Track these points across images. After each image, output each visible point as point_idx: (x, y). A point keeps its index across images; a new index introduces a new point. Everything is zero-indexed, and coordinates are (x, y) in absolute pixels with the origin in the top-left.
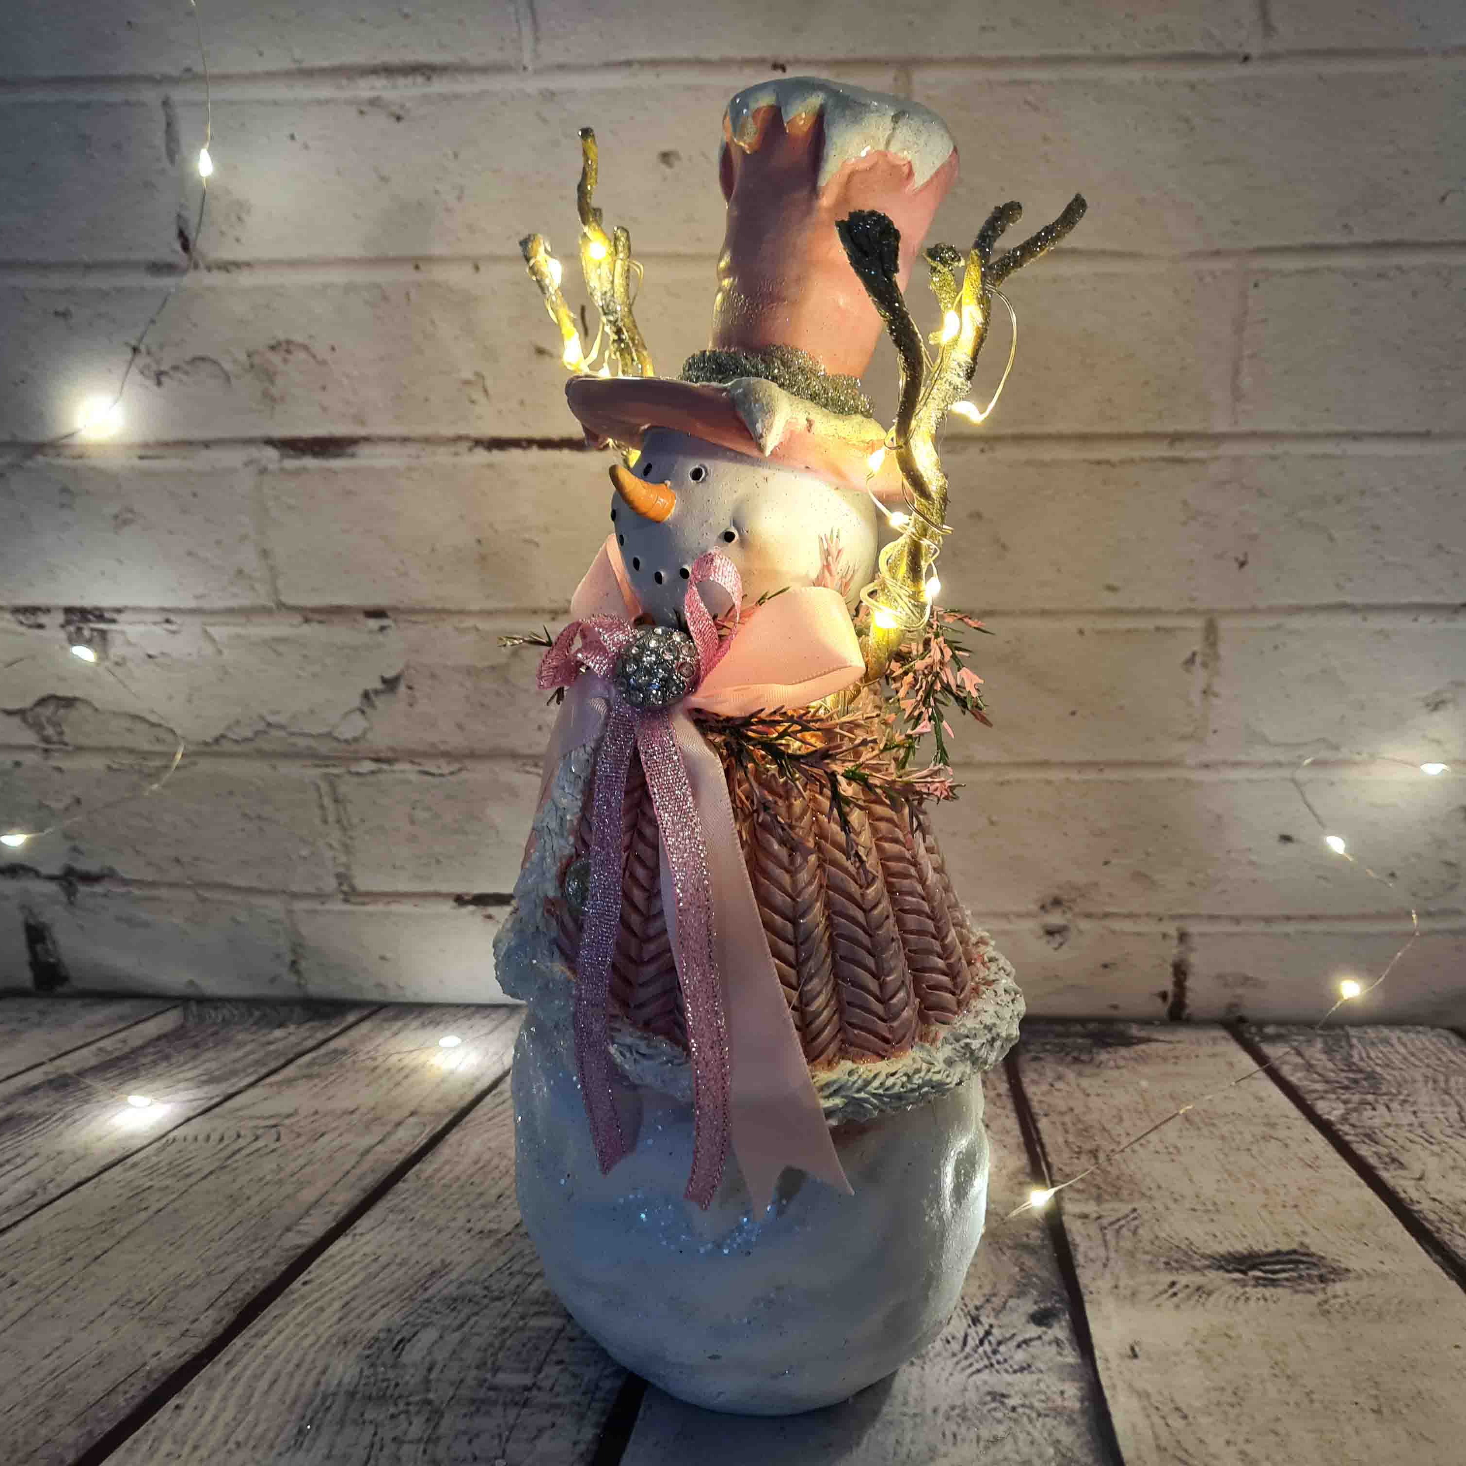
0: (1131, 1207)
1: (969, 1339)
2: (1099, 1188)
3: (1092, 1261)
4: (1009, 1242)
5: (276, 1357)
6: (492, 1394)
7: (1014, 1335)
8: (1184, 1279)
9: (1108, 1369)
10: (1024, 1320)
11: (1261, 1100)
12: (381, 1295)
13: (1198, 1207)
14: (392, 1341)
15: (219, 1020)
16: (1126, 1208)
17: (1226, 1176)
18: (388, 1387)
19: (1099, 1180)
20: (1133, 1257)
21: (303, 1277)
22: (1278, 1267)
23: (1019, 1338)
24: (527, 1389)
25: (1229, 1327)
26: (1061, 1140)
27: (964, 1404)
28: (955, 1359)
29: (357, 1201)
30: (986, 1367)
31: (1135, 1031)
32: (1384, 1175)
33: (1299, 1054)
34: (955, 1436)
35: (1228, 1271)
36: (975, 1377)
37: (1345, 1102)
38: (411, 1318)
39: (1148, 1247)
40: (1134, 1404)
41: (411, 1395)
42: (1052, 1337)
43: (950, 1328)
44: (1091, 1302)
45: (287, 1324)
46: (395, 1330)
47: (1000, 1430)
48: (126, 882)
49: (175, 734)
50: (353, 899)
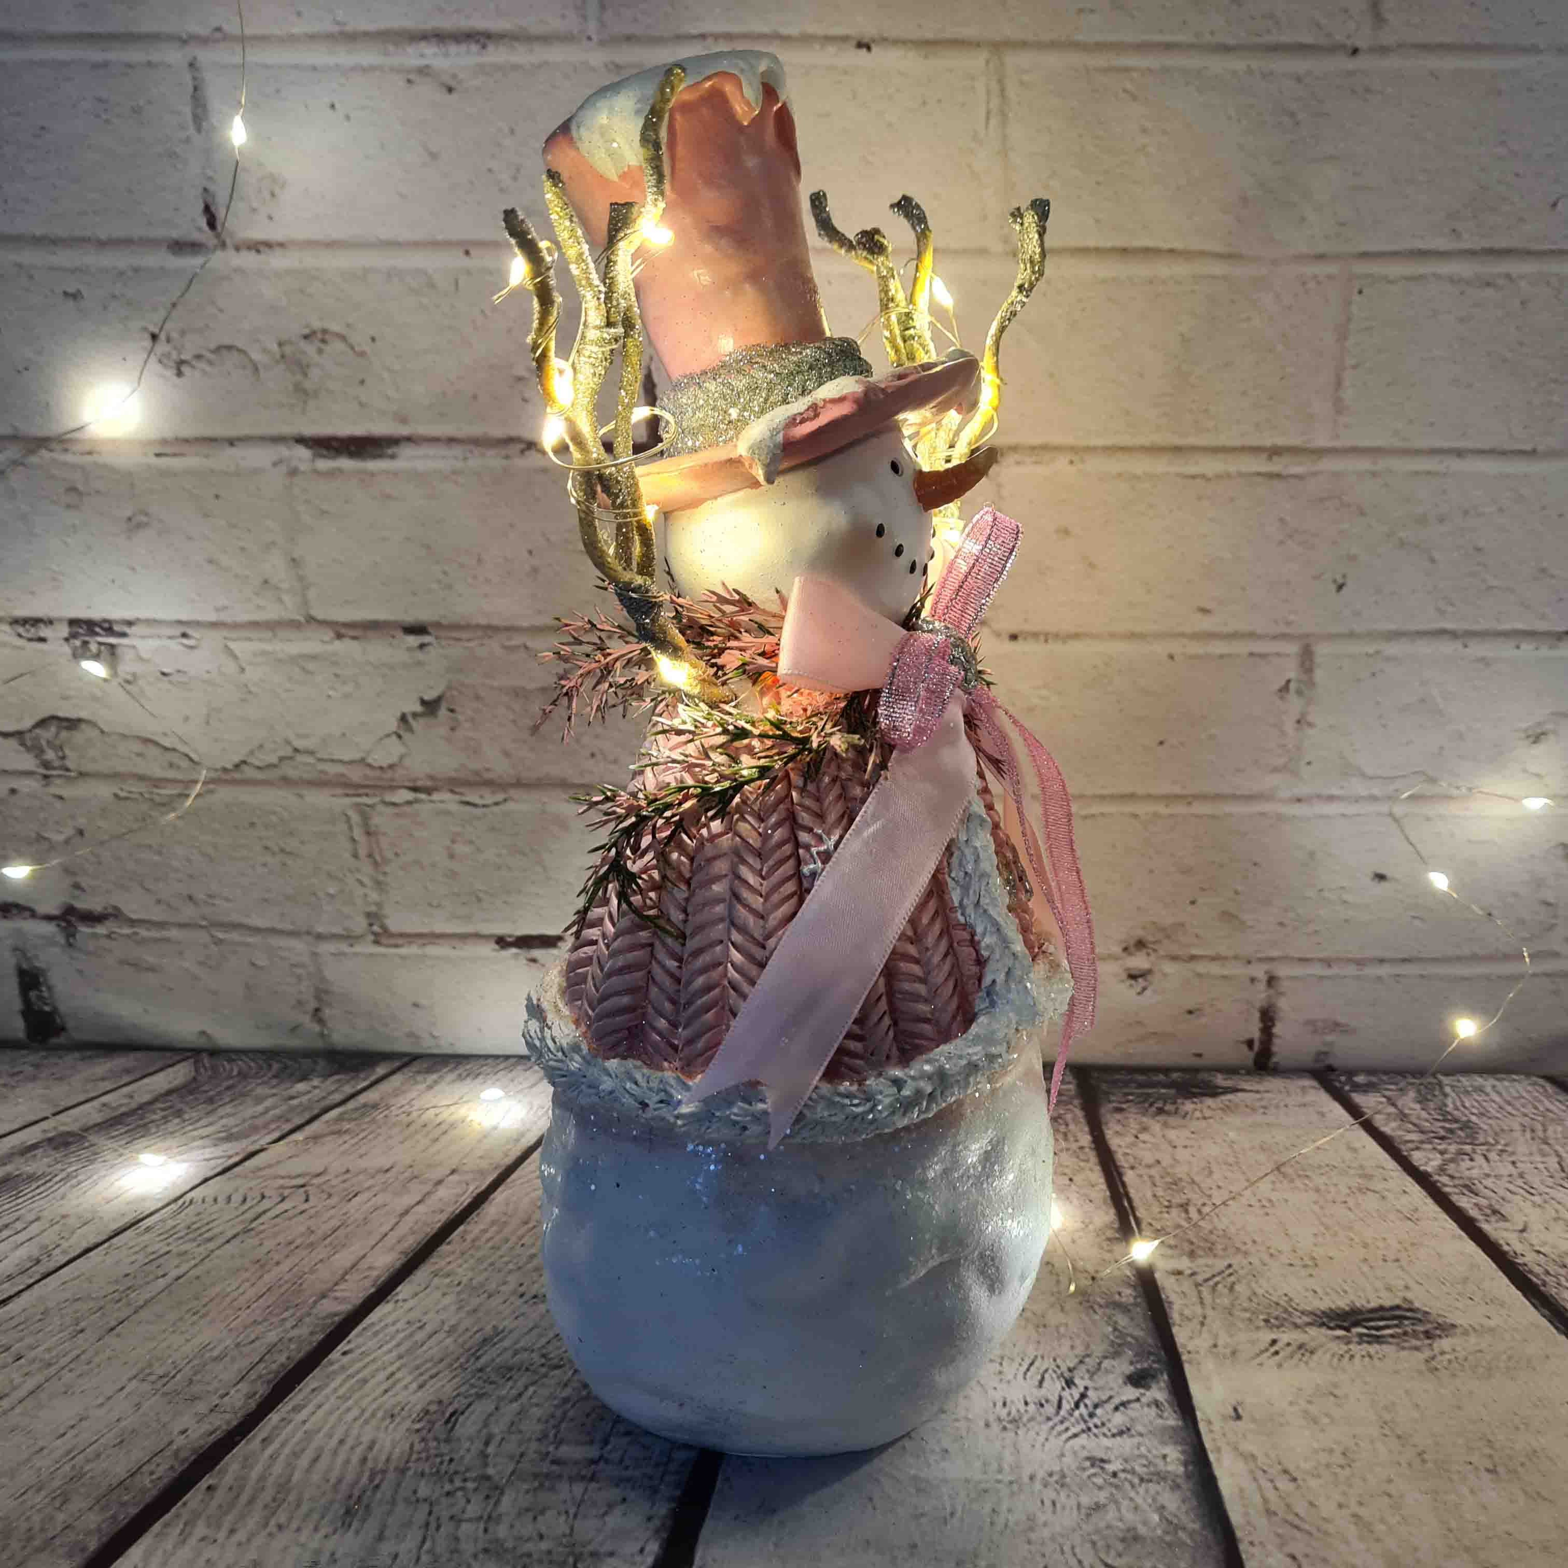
0: (1226, 1262)
1: (1064, 1402)
2: (1192, 1243)
3: (1189, 1319)
4: (1102, 1302)
5: (319, 1431)
6: (554, 1468)
7: (1111, 1398)
8: (1286, 1336)
9: (1211, 1431)
10: (1120, 1381)
11: (1355, 1150)
12: (429, 1365)
13: (1297, 1262)
14: (443, 1413)
15: (235, 1073)
16: (1221, 1264)
17: (1322, 1229)
18: (442, 1463)
19: (1191, 1235)
20: (1231, 1314)
21: (342, 1347)
22: (1382, 1323)
23: (1116, 1401)
24: (594, 1462)
25: (1336, 1386)
26: (1149, 1194)
27: (1062, 1470)
28: (1051, 1423)
29: (398, 1265)
30: (1083, 1431)
31: (1220, 1080)
32: (1486, 1227)
33: (1391, 1102)
34: (1054, 1503)
35: (1331, 1328)
36: (1072, 1442)
37: (1442, 1153)
38: (463, 1389)
39: (1245, 1305)
40: (1240, 1466)
41: (467, 1470)
42: (1151, 1399)
43: (1043, 1391)
44: (1190, 1362)
45: (327, 1398)
46: (446, 1402)
47: (1102, 1497)
48: (132, 922)
49: (191, 760)
50: (384, 940)
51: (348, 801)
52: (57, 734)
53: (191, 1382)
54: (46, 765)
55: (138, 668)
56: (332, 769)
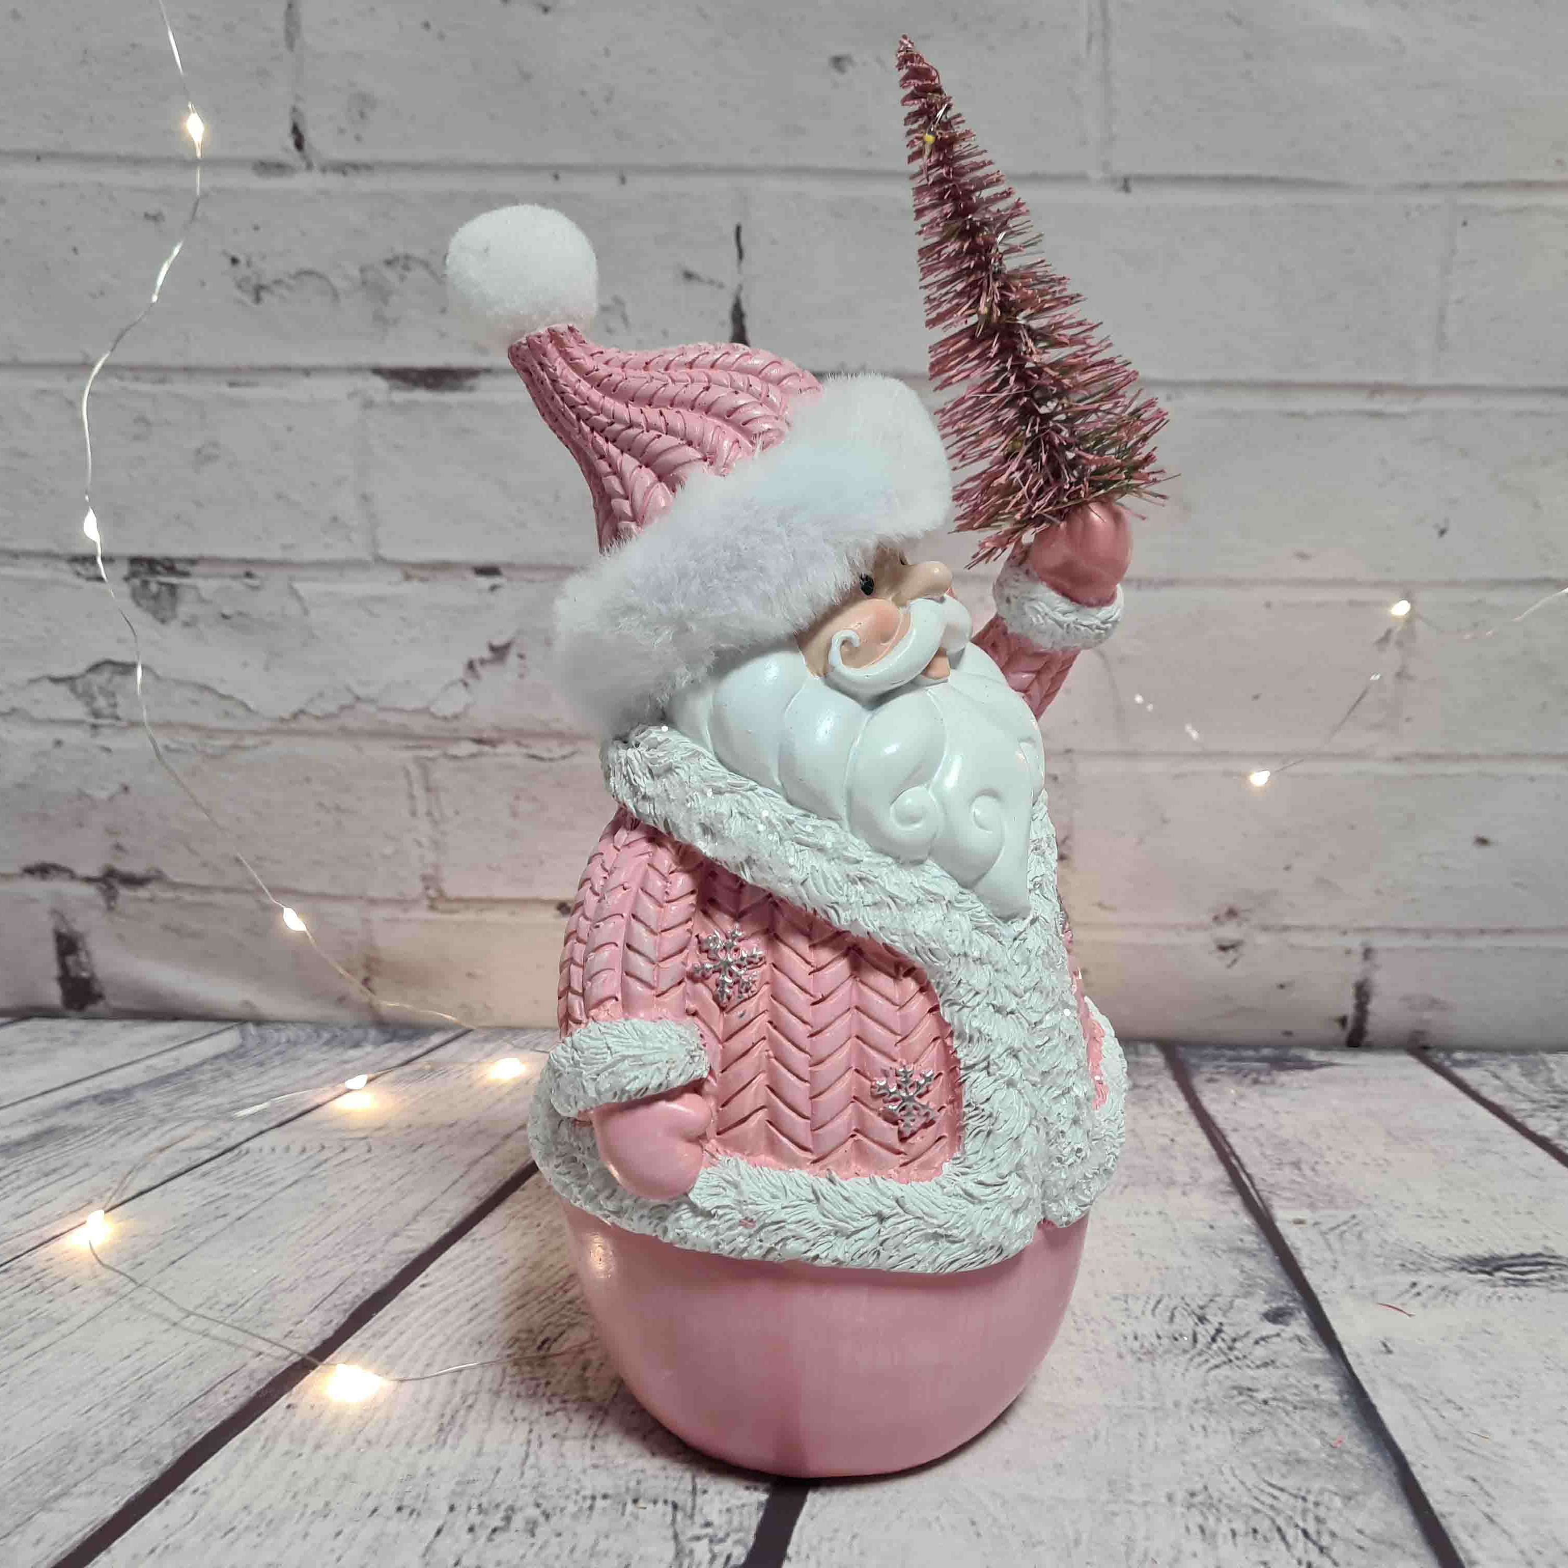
0: (1351, 1214)
1: (1199, 1337)
2: (1310, 1196)
3: (1319, 1263)
4: (1225, 1248)
5: (401, 1357)
7: (1248, 1333)
8: (1425, 1280)
9: (1362, 1364)
10: (1257, 1317)
11: (1467, 1118)
12: (514, 1297)
13: (1423, 1214)
14: (535, 1340)
15: (284, 1040)
16: (1344, 1215)
17: (1446, 1185)
18: (538, 1385)
19: (1308, 1189)
20: (1363, 1259)
21: (420, 1280)
22: (1525, 1269)
23: (1256, 1336)
25: (1486, 1324)
26: (1258, 1153)
27: (1208, 1398)
28: (1188, 1356)
29: (472, 1208)
30: (1225, 1363)
31: (1312, 1055)
33: (1496, 1076)
34: (1204, 1428)
35: (1471, 1272)
36: (1213, 1373)
37: (1558, 1120)
38: (553, 1319)
39: (1377, 1251)
40: (1400, 1396)
42: (1292, 1335)
43: (1175, 1327)
44: (1328, 1302)
45: (409, 1326)
46: (536, 1330)
47: (1255, 1423)
48: (175, 886)
49: (248, 708)
50: (441, 905)
51: (409, 754)
52: (110, 681)
53: (261, 1310)
54: (96, 714)
55: (199, 610)
56: (394, 719)
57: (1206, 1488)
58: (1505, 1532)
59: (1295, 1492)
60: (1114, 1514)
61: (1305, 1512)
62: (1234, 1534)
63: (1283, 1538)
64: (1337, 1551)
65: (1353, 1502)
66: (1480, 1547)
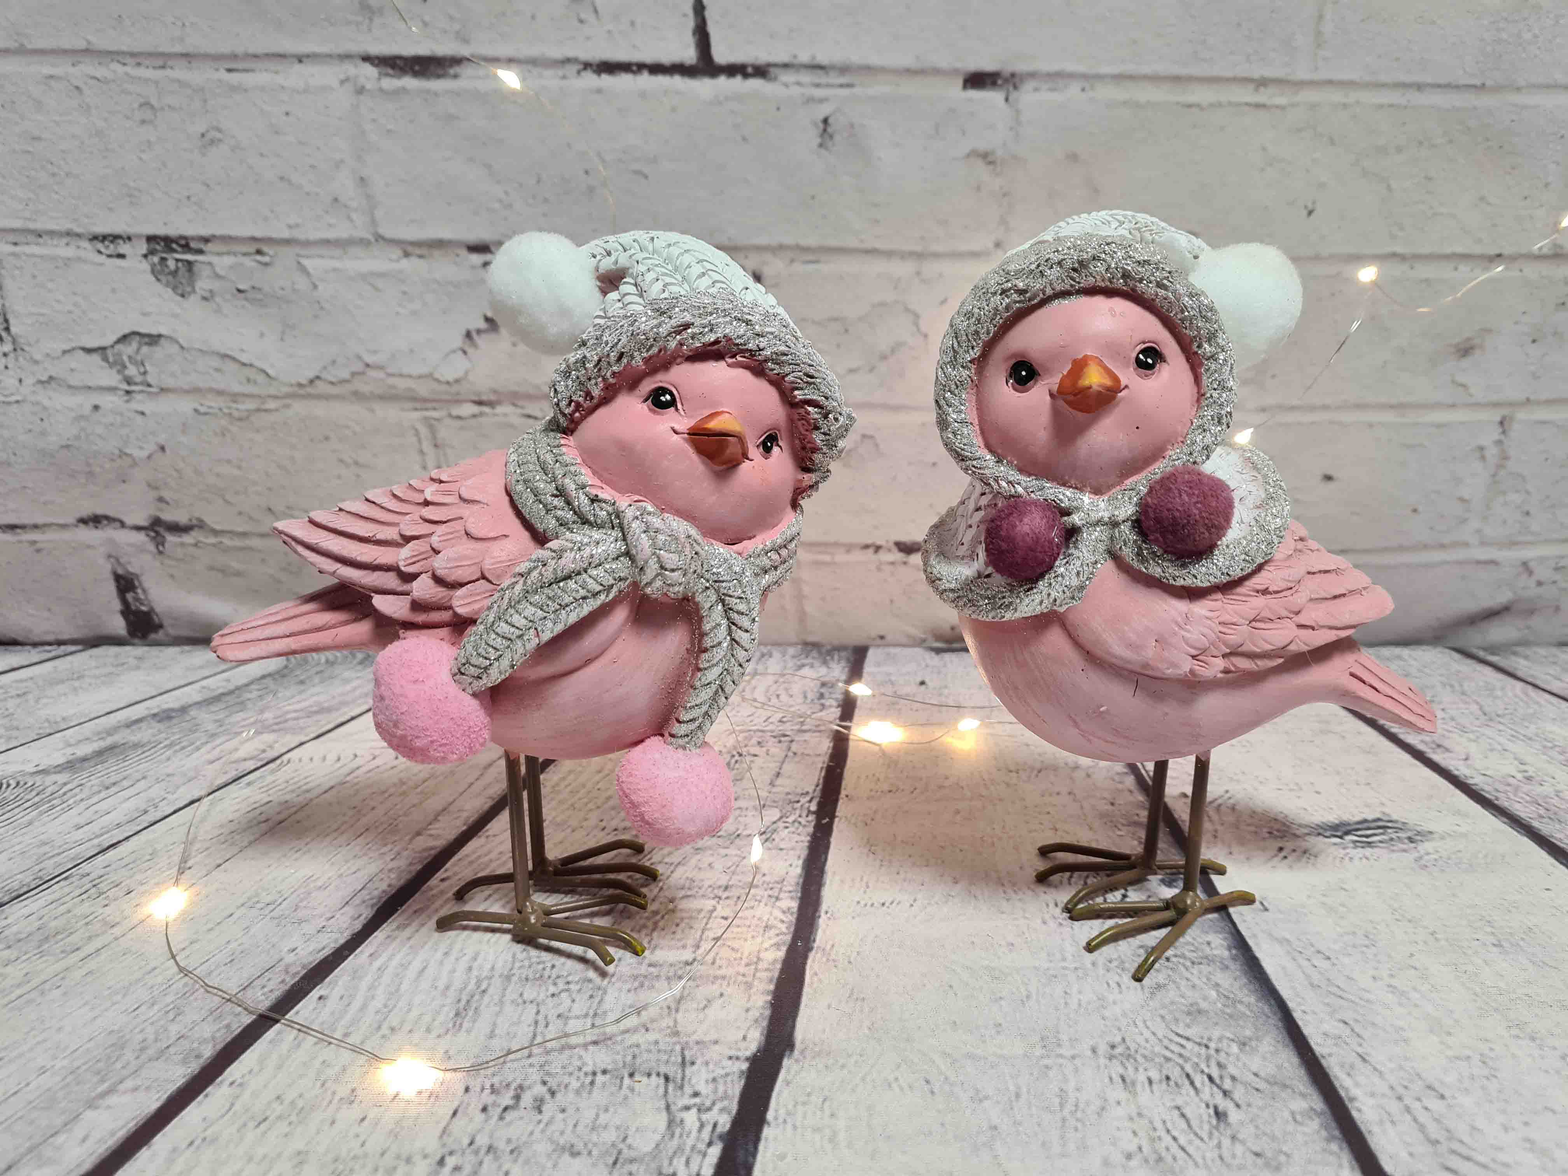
0: (1222, 789)
6: (652, 969)
8: (1288, 844)
9: (1245, 921)
13: (1283, 787)
16: (1219, 790)
18: (544, 969)
20: (1238, 828)
22: (1369, 832)
25: (1343, 882)
27: (1120, 957)
32: (1437, 757)
34: (1119, 985)
35: (1326, 837)
39: (1249, 821)
40: (1278, 949)
47: (1161, 979)
48: (216, 533)
49: (267, 375)
51: (417, 415)
52: (138, 350)
53: (297, 907)
54: (129, 381)
55: (216, 285)
56: (402, 384)
57: (1124, 1040)
58: (1375, 1069)
59: (1198, 1040)
60: (1047, 1067)
61: (1208, 1058)
62: (1150, 1082)
63: (1192, 1083)
64: (1239, 1094)
65: (1247, 1048)
66: (1357, 1085)
